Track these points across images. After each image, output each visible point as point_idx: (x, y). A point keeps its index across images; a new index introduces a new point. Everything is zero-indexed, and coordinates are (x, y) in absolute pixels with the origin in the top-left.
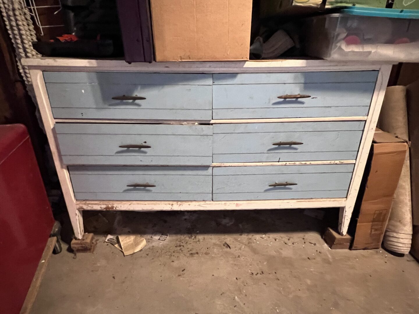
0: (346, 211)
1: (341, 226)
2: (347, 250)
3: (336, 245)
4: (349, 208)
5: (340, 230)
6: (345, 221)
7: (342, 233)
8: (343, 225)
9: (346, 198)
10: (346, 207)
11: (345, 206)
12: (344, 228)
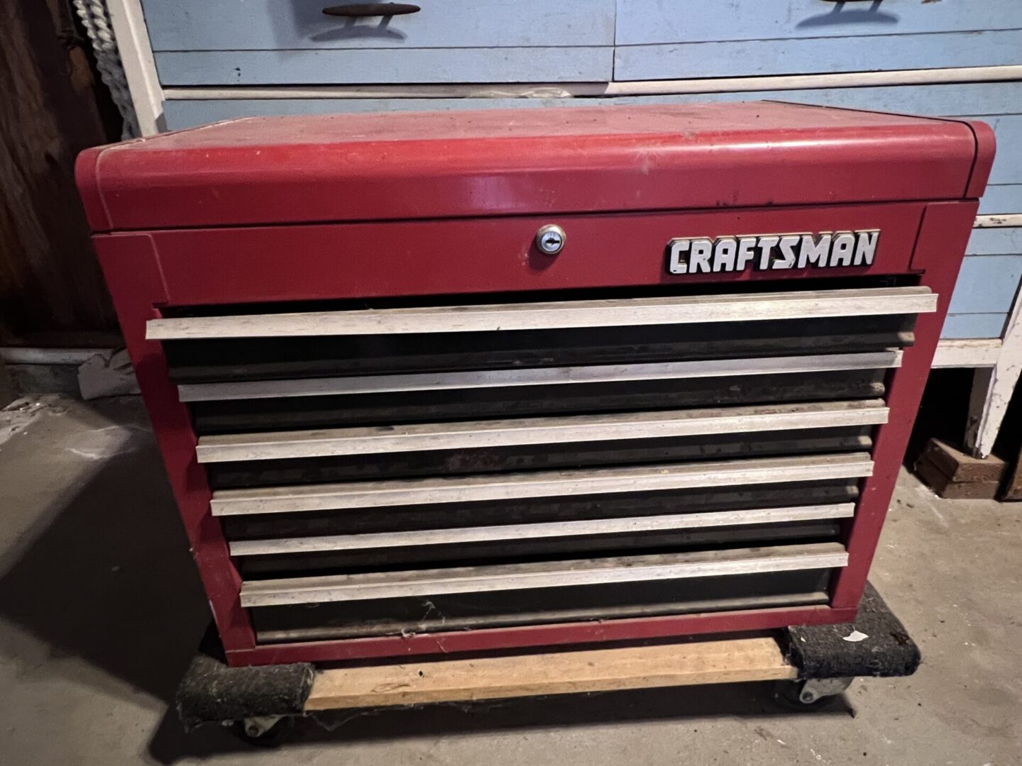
0: (996, 380)
1: (978, 429)
2: (990, 503)
3: (956, 486)
4: (1008, 370)
5: (972, 441)
6: (991, 411)
7: (978, 450)
8: (984, 427)
9: (1002, 337)
10: (998, 366)
11: (995, 365)
12: (984, 434)
